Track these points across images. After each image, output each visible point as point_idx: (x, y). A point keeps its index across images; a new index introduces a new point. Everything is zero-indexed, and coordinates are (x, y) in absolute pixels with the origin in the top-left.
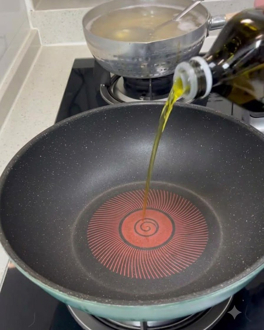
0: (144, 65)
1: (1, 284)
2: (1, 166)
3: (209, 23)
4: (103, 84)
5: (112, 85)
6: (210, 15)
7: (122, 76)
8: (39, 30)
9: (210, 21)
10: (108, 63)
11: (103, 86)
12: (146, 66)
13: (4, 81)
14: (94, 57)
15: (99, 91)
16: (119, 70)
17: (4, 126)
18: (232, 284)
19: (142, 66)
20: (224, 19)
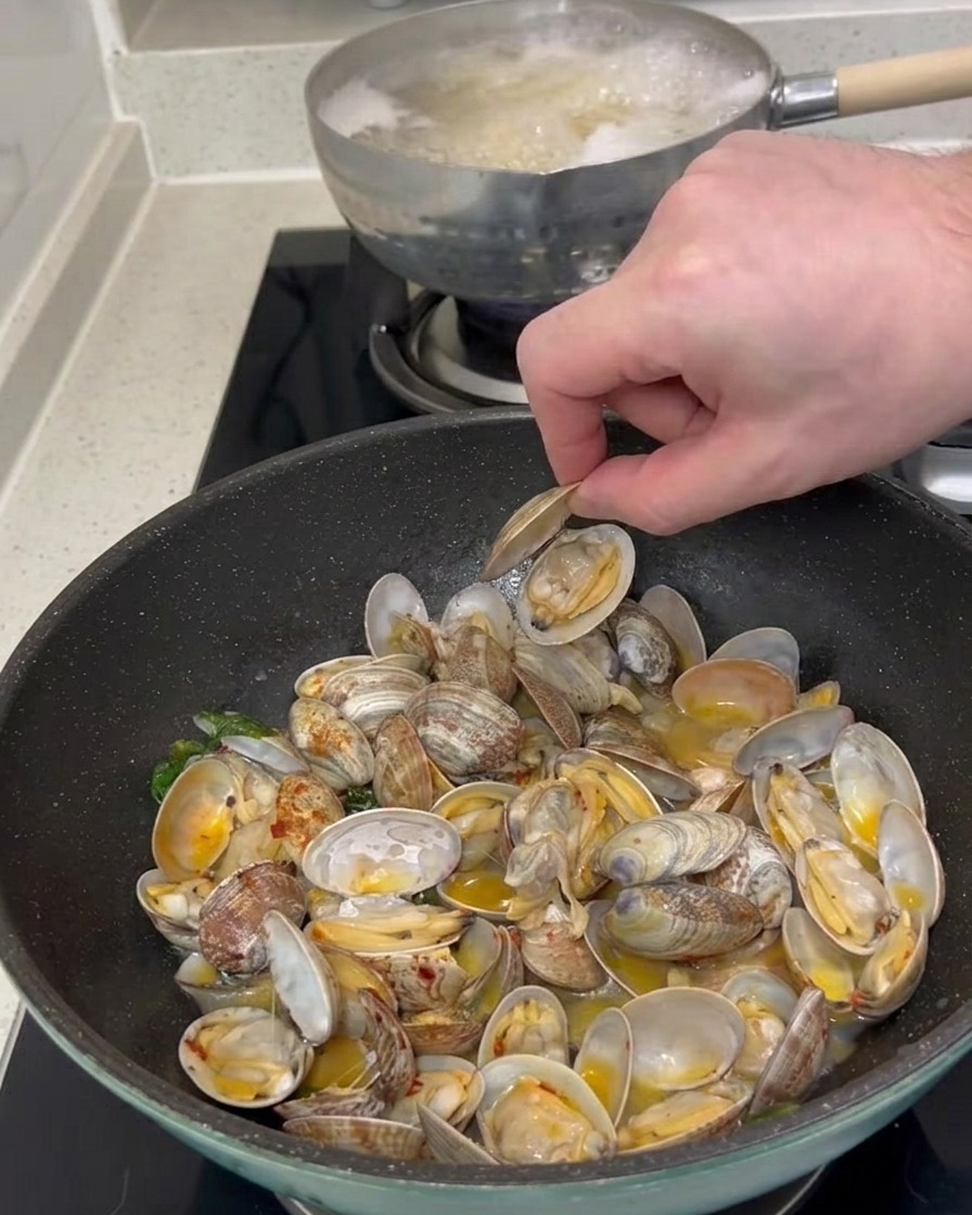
0: (535, 256)
1: (4, 1055)
2: (3, 627)
3: (776, 101)
4: (381, 325)
5: (415, 329)
6: (779, 69)
7: (453, 294)
8: (143, 125)
9: (778, 96)
10: (400, 245)
11: (380, 331)
12: (541, 259)
13: (13, 310)
14: (348, 222)
15: (367, 350)
16: (441, 271)
17: (13, 480)
18: (864, 1100)
19: (528, 256)
20: (830, 88)
